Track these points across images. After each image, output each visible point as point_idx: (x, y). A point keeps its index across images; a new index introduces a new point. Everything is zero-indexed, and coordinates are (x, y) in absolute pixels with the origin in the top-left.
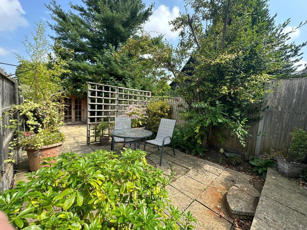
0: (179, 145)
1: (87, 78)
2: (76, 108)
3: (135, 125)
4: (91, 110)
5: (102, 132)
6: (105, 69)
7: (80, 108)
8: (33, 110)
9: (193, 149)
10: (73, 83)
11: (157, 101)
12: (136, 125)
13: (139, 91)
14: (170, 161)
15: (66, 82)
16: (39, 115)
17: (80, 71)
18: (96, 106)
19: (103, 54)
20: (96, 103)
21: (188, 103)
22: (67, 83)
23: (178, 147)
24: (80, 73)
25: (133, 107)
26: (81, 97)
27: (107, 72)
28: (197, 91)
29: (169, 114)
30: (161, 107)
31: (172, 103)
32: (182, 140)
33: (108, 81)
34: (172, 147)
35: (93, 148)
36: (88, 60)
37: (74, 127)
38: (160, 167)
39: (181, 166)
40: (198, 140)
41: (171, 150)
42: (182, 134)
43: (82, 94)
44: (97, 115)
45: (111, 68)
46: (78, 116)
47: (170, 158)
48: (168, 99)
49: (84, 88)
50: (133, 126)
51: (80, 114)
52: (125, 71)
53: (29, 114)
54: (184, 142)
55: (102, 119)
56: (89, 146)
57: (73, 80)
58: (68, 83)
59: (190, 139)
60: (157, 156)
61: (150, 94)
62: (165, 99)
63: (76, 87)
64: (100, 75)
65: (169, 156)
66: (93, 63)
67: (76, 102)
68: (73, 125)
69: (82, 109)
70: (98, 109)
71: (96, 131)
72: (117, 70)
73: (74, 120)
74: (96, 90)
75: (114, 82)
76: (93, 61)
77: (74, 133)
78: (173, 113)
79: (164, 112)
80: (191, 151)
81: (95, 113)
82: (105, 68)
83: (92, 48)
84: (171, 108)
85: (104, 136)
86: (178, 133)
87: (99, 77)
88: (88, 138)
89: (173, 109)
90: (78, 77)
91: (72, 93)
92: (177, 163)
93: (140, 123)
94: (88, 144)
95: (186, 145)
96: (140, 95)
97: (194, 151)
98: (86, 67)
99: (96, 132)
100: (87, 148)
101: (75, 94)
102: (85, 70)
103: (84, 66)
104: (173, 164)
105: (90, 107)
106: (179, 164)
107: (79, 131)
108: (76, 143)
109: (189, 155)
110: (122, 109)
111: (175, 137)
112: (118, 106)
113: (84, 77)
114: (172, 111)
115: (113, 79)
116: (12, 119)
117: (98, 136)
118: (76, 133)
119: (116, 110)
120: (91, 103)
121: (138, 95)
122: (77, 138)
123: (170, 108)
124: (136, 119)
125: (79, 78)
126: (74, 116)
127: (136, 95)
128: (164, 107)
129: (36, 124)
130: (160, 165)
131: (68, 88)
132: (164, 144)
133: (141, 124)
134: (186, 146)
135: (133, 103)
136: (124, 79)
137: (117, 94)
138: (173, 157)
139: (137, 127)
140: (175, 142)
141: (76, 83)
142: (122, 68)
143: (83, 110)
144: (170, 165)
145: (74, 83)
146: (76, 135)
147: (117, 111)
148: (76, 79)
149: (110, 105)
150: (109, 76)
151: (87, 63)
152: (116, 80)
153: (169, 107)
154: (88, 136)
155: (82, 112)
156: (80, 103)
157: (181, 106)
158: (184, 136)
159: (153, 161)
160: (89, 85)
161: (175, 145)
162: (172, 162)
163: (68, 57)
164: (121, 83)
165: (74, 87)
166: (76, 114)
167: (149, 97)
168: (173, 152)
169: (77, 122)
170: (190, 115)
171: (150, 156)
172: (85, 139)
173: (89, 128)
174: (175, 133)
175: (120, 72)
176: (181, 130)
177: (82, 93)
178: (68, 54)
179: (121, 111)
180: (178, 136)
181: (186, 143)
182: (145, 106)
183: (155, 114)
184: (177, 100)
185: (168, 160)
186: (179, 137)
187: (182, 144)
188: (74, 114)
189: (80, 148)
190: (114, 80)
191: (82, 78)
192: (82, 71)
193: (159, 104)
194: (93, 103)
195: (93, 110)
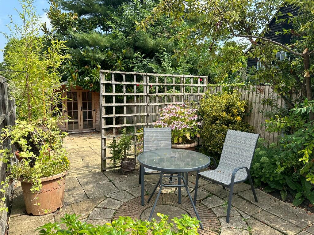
0: (265, 180)
1: (99, 59)
2: (84, 107)
3: (178, 139)
4: (107, 116)
5: (125, 151)
6: (125, 40)
7: (90, 108)
8: (26, 136)
9: (297, 193)
10: (78, 67)
11: (219, 94)
12: (180, 140)
13: (184, 77)
14: (246, 214)
15: (68, 67)
16: (34, 141)
17: (87, 47)
18: (114, 108)
19: (121, 13)
20: (114, 104)
21: (283, 97)
22: (70, 69)
23: (264, 185)
24: (88, 51)
25: (174, 107)
26: (90, 90)
27: (129, 45)
28: (305, 76)
29: (243, 118)
30: (226, 105)
31: (250, 95)
32: (273, 171)
33: (131, 61)
34: (250, 185)
35: (111, 179)
36: (99, 26)
37: (82, 138)
38: (226, 224)
39: (270, 226)
40: (307, 176)
41: (250, 189)
42: (272, 160)
43: (91, 85)
44: (116, 124)
45: (136, 36)
46: (88, 120)
47: (247, 207)
48: (240, 89)
49: (94, 74)
50: (176, 142)
51: (90, 116)
52: (159, 39)
53: (23, 142)
54: (276, 177)
55: (124, 130)
56: (105, 173)
57: (78, 63)
58: (72, 68)
59: (289, 172)
60: (221, 201)
61: (205, 80)
62: (234, 91)
63: (82, 74)
64: (118, 50)
65: (244, 202)
66: (106, 31)
67: (84, 99)
68: (80, 135)
69: (93, 108)
70: (116, 113)
71: (114, 149)
72: (145, 40)
73: (82, 127)
74: (113, 82)
75: (141, 61)
76: (106, 28)
77: (83, 149)
78: (252, 115)
79: (233, 115)
80: (292, 196)
81: (113, 120)
82: (126, 37)
83: (104, 4)
84: (248, 107)
85: (127, 157)
86: (264, 159)
87: (116, 54)
88: (104, 161)
89: (252, 108)
90: (85, 57)
91: (77, 84)
92: (263, 219)
93: (188, 135)
94: (104, 171)
95: (281, 182)
96: (186, 85)
97: (298, 195)
98: (96, 40)
99: (114, 151)
100: (101, 178)
101: (82, 86)
102: (95, 44)
103: (93, 38)
104: (253, 221)
105: (105, 111)
106: (266, 222)
107: (90, 145)
108: (86, 167)
109: (287, 204)
110: (155, 112)
111: (257, 165)
112: (148, 107)
113: (94, 56)
114: (251, 111)
115: (139, 56)
116: (2, 149)
117: (118, 159)
118: (86, 149)
119: (145, 114)
120: (106, 105)
121: (182, 85)
122: (87, 159)
123: (245, 107)
124: (180, 129)
125: (87, 59)
126: (82, 120)
127: (179, 85)
128: (233, 106)
129: (32, 156)
130: (227, 221)
131: (72, 77)
132: (235, 181)
133: (189, 138)
134: (282, 185)
135: (174, 99)
136: (157, 54)
137: (147, 85)
138: (252, 205)
139: (182, 143)
140: (257, 174)
141: (83, 67)
142: (154, 34)
143: (95, 110)
144: (248, 221)
145: (80, 67)
146: (85, 153)
147: (148, 116)
148: (83, 60)
149: (136, 106)
150: (132, 51)
151: (97, 33)
152: (144, 58)
153: (243, 105)
154: (104, 158)
155: (94, 113)
156: (90, 99)
157: (269, 102)
158: (275, 164)
159: (212, 211)
160: (101, 74)
161: (256, 180)
162: (251, 216)
163: (70, 26)
164: (152, 62)
165: (80, 74)
166: (85, 117)
167: (204, 87)
168: (252, 195)
169: (87, 129)
170: (289, 125)
171: (207, 199)
172: (99, 160)
173: (105, 145)
174: (256, 158)
175: (151, 42)
176: (270, 152)
177: (92, 82)
178: (69, 22)
179: (154, 114)
180: (262, 163)
181: (282, 178)
182: (196, 103)
183: (214, 120)
184: (261, 91)
185: (244, 212)
186: (264, 166)
187: (271, 179)
188: (82, 117)
189: (91, 177)
190: (141, 57)
191: (91, 58)
192: (90, 46)
193: (224, 99)
194: (109, 105)
195: (111, 116)
